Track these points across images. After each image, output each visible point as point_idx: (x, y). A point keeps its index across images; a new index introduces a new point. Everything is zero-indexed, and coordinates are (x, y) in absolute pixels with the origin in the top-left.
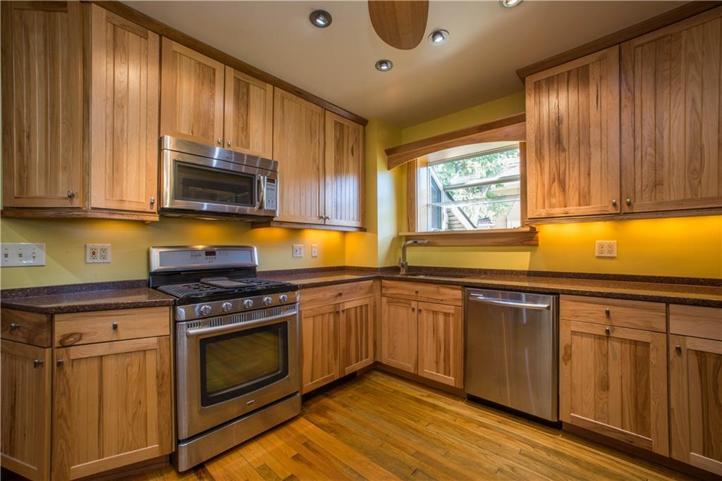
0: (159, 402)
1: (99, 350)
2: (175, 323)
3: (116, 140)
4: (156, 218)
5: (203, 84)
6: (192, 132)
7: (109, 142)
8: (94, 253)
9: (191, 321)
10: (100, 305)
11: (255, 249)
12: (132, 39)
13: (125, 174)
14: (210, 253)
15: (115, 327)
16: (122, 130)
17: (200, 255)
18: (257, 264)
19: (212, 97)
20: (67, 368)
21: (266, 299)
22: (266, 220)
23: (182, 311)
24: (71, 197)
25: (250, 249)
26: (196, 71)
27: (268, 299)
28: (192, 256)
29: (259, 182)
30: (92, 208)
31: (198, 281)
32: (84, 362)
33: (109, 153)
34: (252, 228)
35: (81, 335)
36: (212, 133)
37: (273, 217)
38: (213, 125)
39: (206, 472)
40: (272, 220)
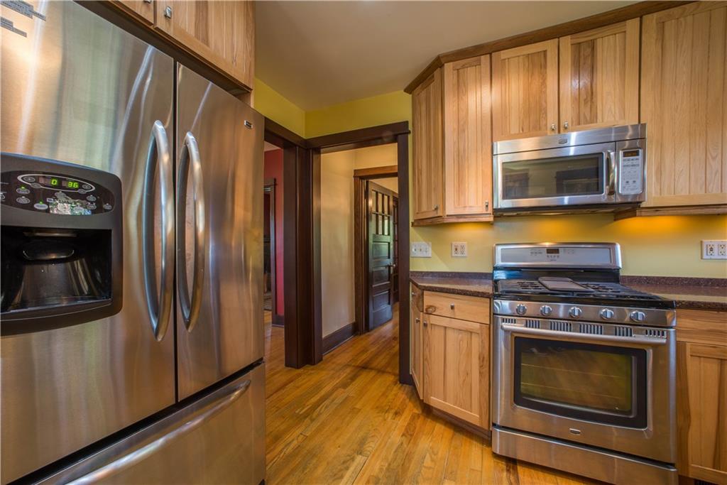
0: (480, 381)
1: (445, 322)
2: (494, 315)
3: (461, 158)
4: (491, 219)
5: (533, 74)
6: (523, 130)
7: (456, 162)
8: (456, 250)
9: (510, 318)
10: (444, 288)
11: (618, 247)
12: (471, 72)
13: (467, 185)
14: (551, 251)
15: (452, 307)
16: (464, 151)
17: (540, 253)
18: (620, 266)
19: (544, 83)
20: (429, 328)
21: (604, 310)
22: (631, 208)
23: (505, 305)
24: (436, 209)
25: (610, 246)
26: (524, 65)
27: (606, 312)
28: (532, 253)
29: (608, 161)
30: (447, 216)
31: (537, 279)
32: (436, 328)
33: (456, 171)
34: (615, 220)
35: (435, 308)
36: (544, 122)
37: (641, 202)
38: (546, 113)
39: (515, 470)
40: (639, 207)
